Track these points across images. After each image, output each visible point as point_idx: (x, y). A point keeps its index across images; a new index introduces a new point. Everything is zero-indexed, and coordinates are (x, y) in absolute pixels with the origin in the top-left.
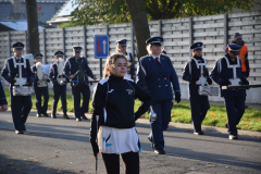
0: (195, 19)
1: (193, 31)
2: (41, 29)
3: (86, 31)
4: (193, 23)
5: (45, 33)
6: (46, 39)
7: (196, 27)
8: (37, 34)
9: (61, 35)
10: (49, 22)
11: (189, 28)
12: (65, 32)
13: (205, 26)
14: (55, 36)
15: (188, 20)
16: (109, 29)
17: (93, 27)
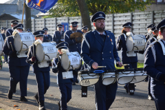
0: (115, 15)
1: (114, 21)
2: (32, 19)
3: (57, 20)
4: (114, 17)
5: (35, 21)
6: (35, 24)
7: (115, 19)
8: (31, 21)
9: (43, 22)
10: (37, 15)
11: (112, 20)
12: (45, 21)
13: (120, 19)
14: (40, 23)
15: (111, 15)
16: (69, 20)
17: (60, 18)
